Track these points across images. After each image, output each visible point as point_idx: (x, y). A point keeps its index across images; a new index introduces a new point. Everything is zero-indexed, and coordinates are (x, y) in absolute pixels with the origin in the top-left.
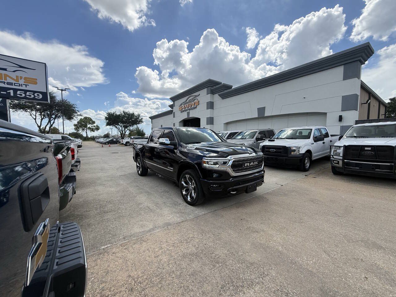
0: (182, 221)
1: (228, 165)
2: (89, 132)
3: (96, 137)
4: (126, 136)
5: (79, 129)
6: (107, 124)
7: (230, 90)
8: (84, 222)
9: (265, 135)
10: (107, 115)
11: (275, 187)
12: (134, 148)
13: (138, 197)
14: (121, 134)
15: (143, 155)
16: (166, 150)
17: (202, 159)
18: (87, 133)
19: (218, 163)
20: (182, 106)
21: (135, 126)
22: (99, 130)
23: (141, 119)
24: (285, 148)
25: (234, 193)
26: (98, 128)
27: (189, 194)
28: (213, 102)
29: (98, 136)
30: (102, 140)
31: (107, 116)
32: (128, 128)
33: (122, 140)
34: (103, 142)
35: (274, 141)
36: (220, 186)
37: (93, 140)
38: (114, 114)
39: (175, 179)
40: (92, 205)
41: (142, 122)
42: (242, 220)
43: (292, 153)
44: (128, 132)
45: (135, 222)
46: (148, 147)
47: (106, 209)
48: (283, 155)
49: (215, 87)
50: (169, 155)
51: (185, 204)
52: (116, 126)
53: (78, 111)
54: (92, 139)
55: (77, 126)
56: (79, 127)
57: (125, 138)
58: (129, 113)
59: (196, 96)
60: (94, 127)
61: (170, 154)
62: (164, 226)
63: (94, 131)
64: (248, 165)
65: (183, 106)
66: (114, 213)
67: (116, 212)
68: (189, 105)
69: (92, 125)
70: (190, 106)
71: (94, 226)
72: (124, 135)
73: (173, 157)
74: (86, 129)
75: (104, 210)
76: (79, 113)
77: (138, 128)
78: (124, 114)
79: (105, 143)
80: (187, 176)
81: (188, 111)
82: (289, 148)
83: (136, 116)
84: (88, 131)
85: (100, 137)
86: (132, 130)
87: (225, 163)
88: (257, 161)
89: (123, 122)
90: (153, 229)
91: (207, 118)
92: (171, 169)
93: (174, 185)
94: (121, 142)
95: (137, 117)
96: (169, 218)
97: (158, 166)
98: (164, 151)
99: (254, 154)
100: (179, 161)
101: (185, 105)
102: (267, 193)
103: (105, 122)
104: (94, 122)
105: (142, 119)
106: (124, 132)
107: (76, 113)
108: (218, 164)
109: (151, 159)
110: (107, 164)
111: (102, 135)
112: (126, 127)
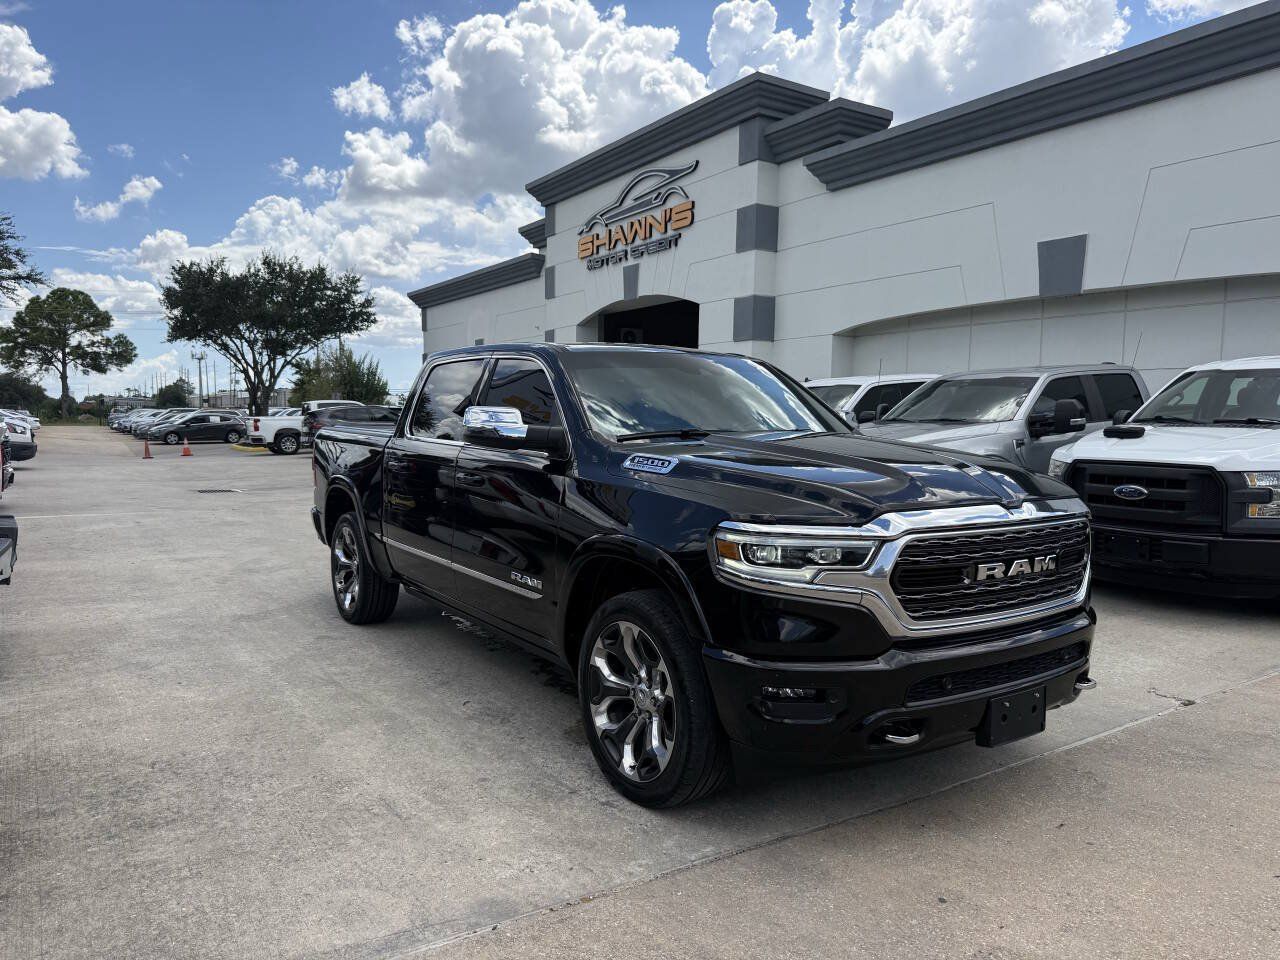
0: (582, 892)
1: (870, 572)
2: (75, 372)
3: (115, 405)
4: (282, 400)
5: (23, 354)
6: (174, 328)
7: (880, 136)
8: (21, 874)
9: (1082, 399)
10: (176, 281)
11: (1145, 714)
12: (323, 468)
13: (329, 742)
14: (253, 389)
15: (373, 506)
16: (501, 477)
17: (715, 529)
18: (64, 377)
19: (810, 555)
20: (595, 231)
21: (330, 345)
22: (129, 361)
23: (363, 305)
24: (1206, 477)
25: (906, 740)
26: (123, 353)
27: (630, 737)
28: (777, 209)
29: (125, 394)
30: (144, 418)
31: (176, 287)
32: (291, 353)
33: (256, 421)
34: (153, 429)
35: (1137, 434)
36: (820, 696)
37: (99, 416)
38: (211, 270)
39: (554, 642)
40: (73, 777)
41: (369, 319)
42: (942, 901)
43: (1253, 511)
44: (287, 380)
45: (310, 889)
46: (399, 459)
47: (148, 807)
48: (1191, 519)
49: (789, 121)
50: (518, 502)
51: (604, 792)
52: (226, 339)
53: (17, 253)
54: (93, 414)
55: (14, 340)
56: (24, 346)
57: (271, 410)
58: (295, 267)
59: (675, 174)
60: (103, 349)
61: (527, 497)
62: (473, 920)
63: (102, 370)
64: (998, 572)
65: (600, 230)
66: (191, 832)
67: (202, 828)
68: (636, 225)
69: (92, 332)
70: (641, 233)
71: (73, 904)
72: (266, 396)
73: (539, 519)
74: (60, 355)
75: (137, 811)
76: (22, 269)
77: (345, 355)
78: (272, 272)
79: (163, 438)
80: (629, 629)
81: (631, 262)
82: (1232, 480)
83: (334, 289)
84: (70, 365)
85: (136, 402)
86: (312, 366)
87: (852, 558)
88: (1051, 551)
89: (261, 321)
90: (409, 937)
91: (738, 302)
92: (527, 587)
93: (544, 677)
94: (252, 432)
95: (339, 290)
96: (509, 873)
97: (456, 566)
98: (492, 481)
99: (1029, 511)
100: (574, 540)
101: (613, 228)
102: (1099, 745)
103: (163, 317)
104: (103, 320)
105: (368, 303)
106: (266, 375)
107: (10, 265)
108: (811, 562)
109: (415, 525)
110: (166, 552)
111: (151, 391)
112: (277, 348)
